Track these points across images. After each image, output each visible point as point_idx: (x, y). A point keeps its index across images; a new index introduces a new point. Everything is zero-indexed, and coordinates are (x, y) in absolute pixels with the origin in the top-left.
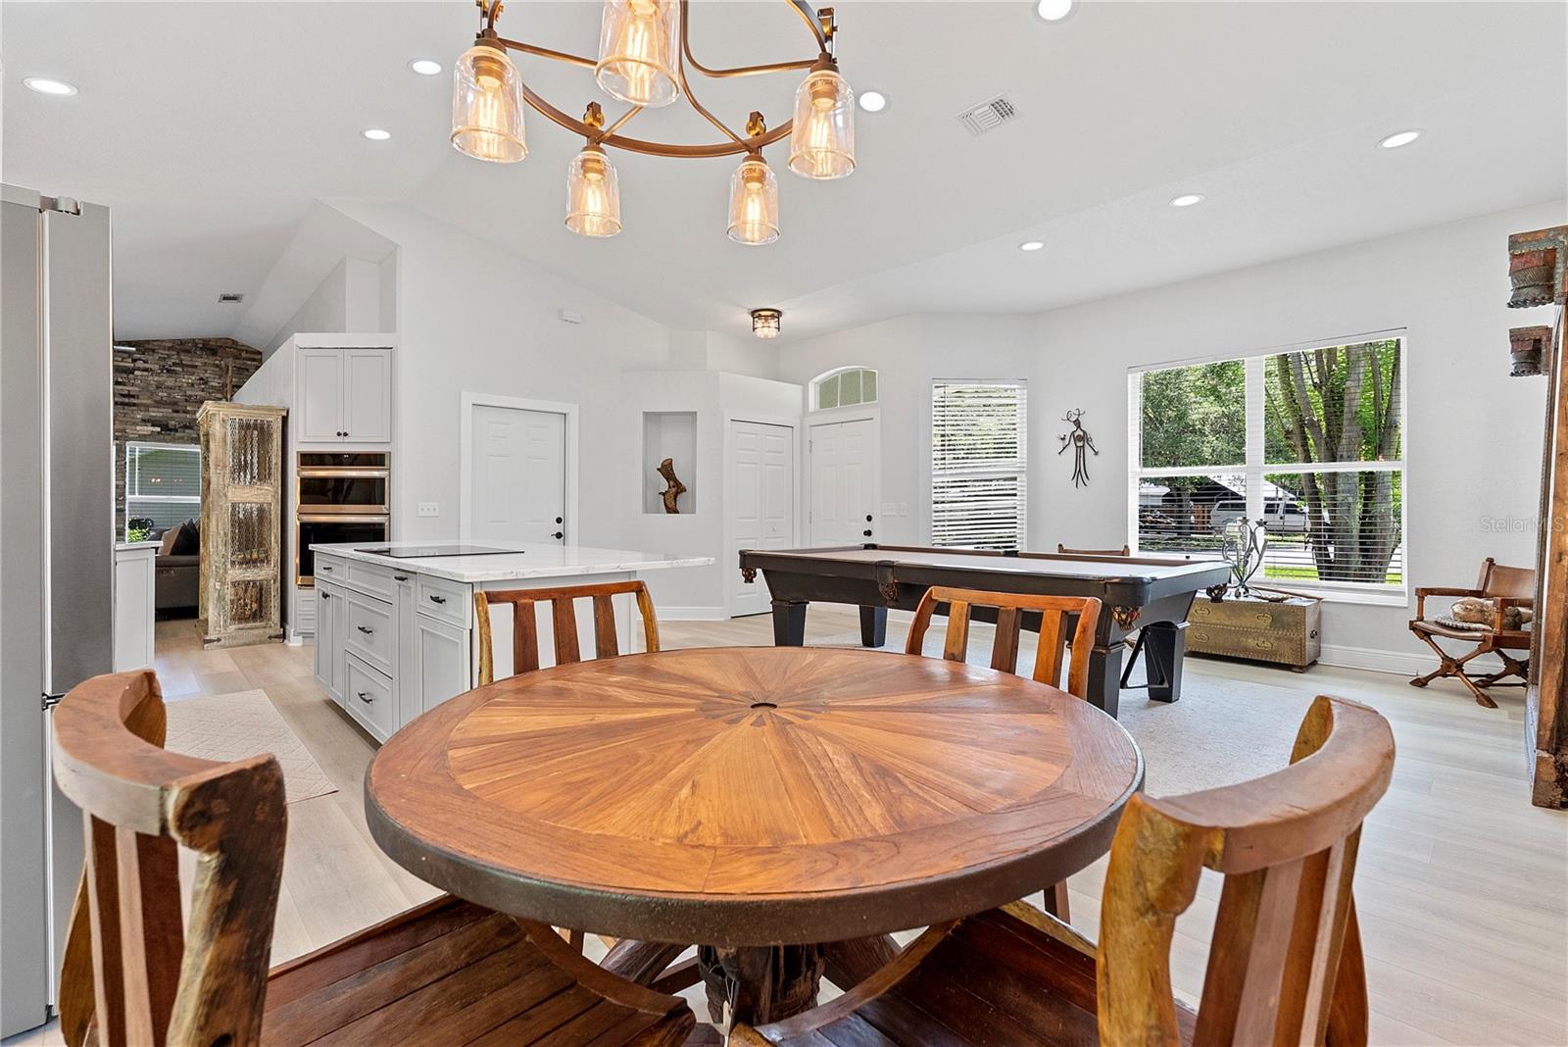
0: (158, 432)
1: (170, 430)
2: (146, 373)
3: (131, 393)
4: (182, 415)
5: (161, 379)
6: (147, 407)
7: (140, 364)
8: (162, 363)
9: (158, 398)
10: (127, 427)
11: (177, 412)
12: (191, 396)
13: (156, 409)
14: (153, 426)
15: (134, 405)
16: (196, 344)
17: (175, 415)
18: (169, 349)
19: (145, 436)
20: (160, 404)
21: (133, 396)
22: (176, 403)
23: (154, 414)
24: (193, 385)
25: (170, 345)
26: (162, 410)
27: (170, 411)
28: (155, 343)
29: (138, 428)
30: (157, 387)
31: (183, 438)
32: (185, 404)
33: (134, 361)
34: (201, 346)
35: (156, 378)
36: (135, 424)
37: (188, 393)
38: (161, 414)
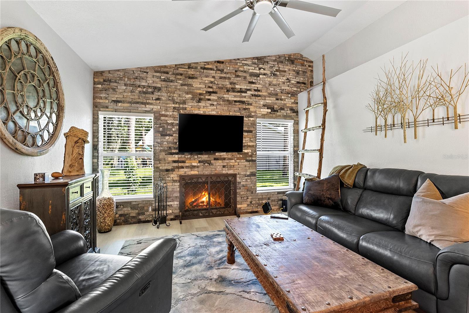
0: (270, 113)
1: (275, 111)
2: (264, 76)
3: (259, 89)
4: (279, 101)
5: (271, 80)
6: (265, 96)
7: (262, 71)
8: (271, 70)
9: (269, 92)
10: (257, 110)
11: (277, 99)
12: (283, 90)
13: (268, 98)
14: (268, 109)
15: (260, 96)
16: (285, 57)
17: (277, 101)
18: (274, 61)
19: (264, 115)
20: (271, 95)
21: (259, 91)
22: (276, 95)
23: (268, 101)
24: (284, 83)
25: (274, 58)
26: (271, 99)
27: (275, 99)
28: (268, 58)
29: (262, 110)
30: (270, 85)
31: (280, 116)
32: (281, 94)
33: (260, 69)
34: (287, 58)
35: (269, 79)
36: (260, 108)
37: (283, 88)
38: (270, 101)
